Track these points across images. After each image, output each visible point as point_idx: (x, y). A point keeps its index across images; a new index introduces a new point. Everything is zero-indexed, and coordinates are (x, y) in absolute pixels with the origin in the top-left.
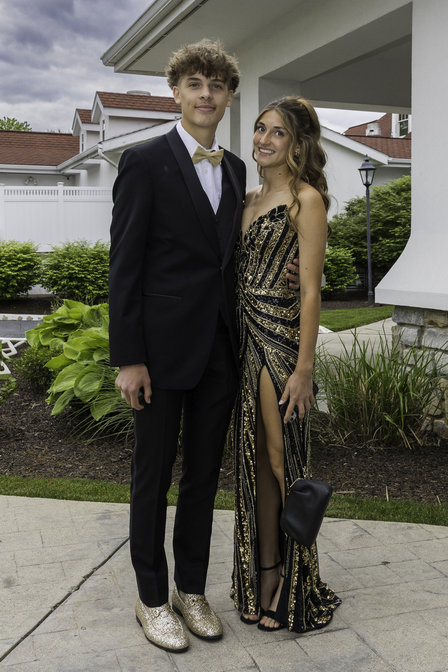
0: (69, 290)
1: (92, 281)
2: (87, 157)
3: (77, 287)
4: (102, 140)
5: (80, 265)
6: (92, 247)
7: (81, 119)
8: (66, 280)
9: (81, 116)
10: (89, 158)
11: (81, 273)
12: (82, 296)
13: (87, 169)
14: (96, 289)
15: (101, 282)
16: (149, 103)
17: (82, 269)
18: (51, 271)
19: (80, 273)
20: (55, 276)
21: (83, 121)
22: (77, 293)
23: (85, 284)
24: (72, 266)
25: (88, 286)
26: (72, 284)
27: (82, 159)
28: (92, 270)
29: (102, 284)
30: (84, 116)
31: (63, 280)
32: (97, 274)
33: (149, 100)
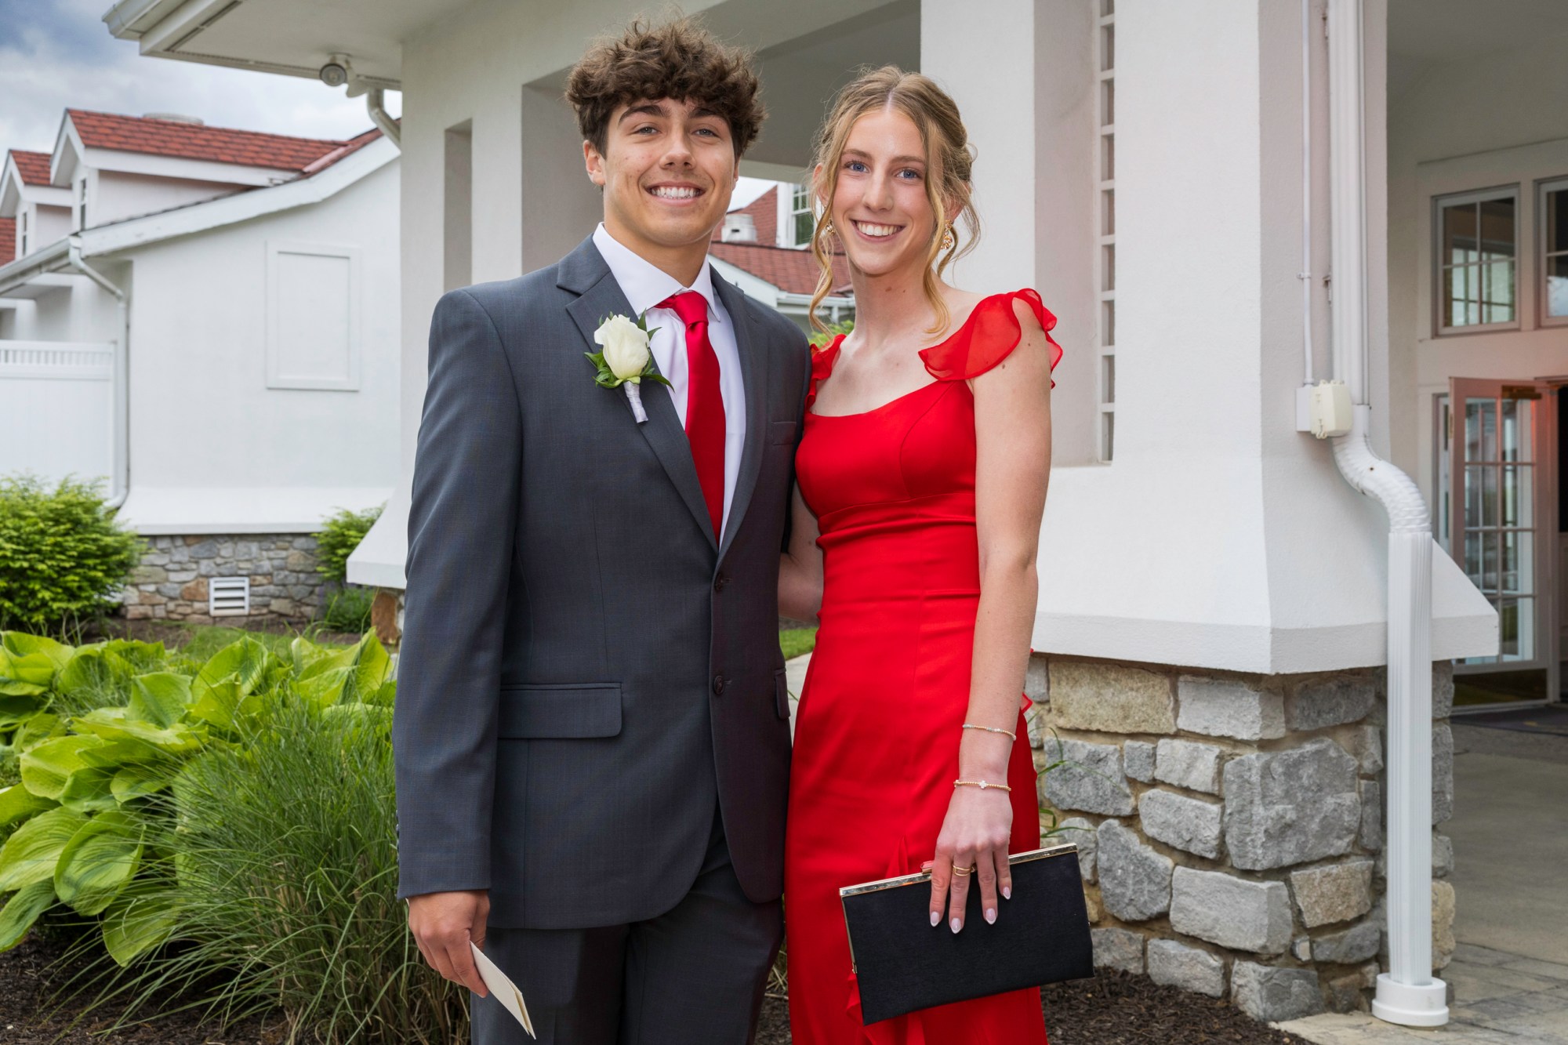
1: (50, 577)
2: (39, 267)
3: (8, 594)
4: (77, 227)
5: (18, 537)
6: (49, 491)
7: (23, 176)
9: (22, 166)
10: (44, 269)
11: (21, 557)
12: (23, 615)
13: (34, 298)
14: (60, 597)
15: (74, 581)
16: (203, 143)
17: (22, 548)
19: (16, 556)
21: (27, 180)
22: (7, 609)
23: (31, 586)
25: (39, 591)
27: (24, 273)
28: (51, 552)
29: (76, 584)
30: (31, 167)
32: (63, 561)
33: (202, 136)
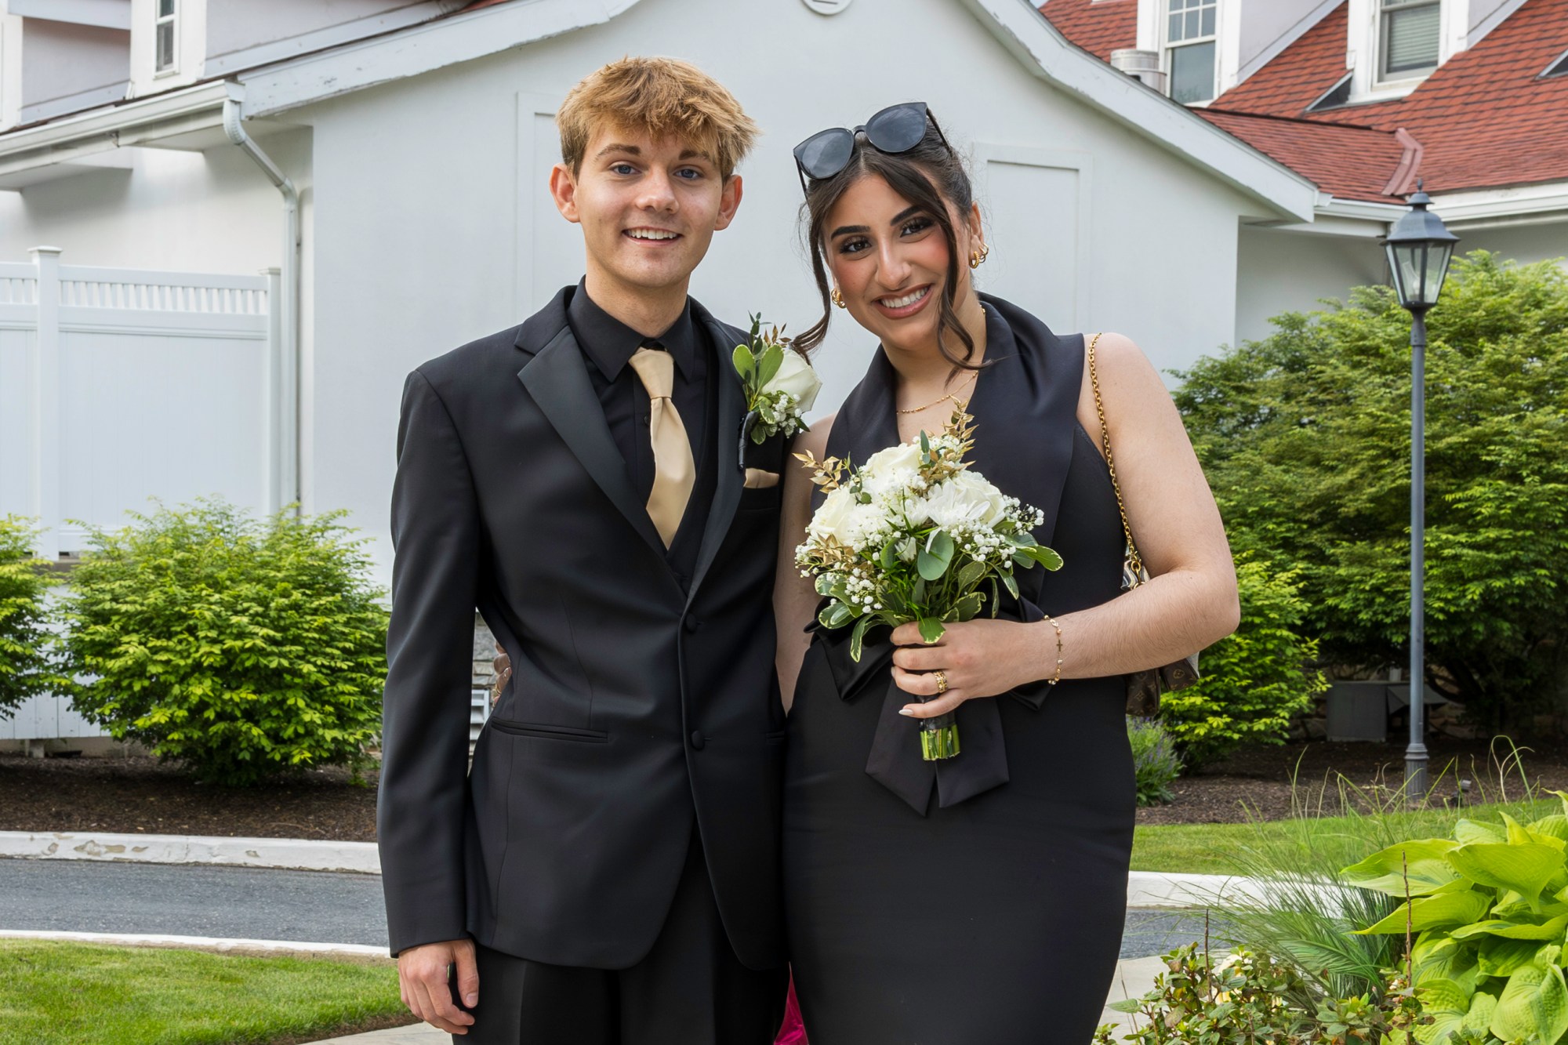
0: (221, 726)
1: (318, 686)
3: (252, 714)
5: (264, 615)
8: (208, 683)
11: (275, 649)
12: (273, 750)
13: (19, 188)
14: (331, 720)
15: (350, 694)
17: (278, 636)
18: (135, 638)
19: (269, 649)
20: (155, 662)
22: (250, 740)
23: (291, 702)
24: (235, 619)
25: (302, 709)
26: (237, 699)
29: (350, 699)
31: (192, 680)
32: (333, 657)
